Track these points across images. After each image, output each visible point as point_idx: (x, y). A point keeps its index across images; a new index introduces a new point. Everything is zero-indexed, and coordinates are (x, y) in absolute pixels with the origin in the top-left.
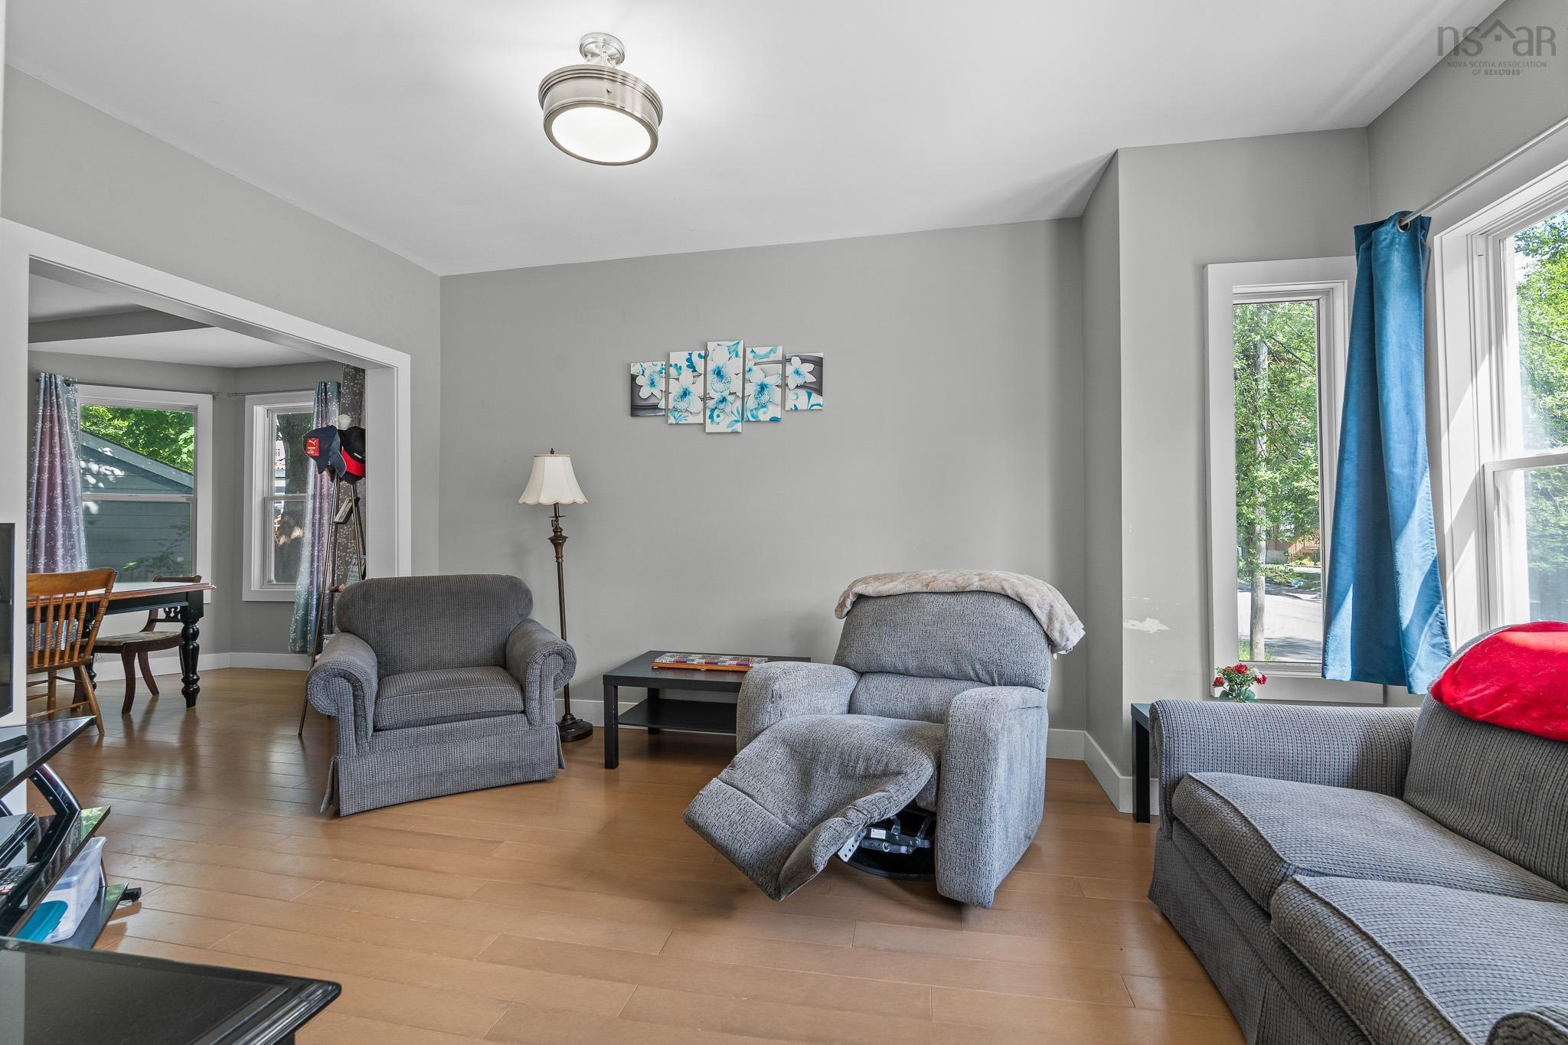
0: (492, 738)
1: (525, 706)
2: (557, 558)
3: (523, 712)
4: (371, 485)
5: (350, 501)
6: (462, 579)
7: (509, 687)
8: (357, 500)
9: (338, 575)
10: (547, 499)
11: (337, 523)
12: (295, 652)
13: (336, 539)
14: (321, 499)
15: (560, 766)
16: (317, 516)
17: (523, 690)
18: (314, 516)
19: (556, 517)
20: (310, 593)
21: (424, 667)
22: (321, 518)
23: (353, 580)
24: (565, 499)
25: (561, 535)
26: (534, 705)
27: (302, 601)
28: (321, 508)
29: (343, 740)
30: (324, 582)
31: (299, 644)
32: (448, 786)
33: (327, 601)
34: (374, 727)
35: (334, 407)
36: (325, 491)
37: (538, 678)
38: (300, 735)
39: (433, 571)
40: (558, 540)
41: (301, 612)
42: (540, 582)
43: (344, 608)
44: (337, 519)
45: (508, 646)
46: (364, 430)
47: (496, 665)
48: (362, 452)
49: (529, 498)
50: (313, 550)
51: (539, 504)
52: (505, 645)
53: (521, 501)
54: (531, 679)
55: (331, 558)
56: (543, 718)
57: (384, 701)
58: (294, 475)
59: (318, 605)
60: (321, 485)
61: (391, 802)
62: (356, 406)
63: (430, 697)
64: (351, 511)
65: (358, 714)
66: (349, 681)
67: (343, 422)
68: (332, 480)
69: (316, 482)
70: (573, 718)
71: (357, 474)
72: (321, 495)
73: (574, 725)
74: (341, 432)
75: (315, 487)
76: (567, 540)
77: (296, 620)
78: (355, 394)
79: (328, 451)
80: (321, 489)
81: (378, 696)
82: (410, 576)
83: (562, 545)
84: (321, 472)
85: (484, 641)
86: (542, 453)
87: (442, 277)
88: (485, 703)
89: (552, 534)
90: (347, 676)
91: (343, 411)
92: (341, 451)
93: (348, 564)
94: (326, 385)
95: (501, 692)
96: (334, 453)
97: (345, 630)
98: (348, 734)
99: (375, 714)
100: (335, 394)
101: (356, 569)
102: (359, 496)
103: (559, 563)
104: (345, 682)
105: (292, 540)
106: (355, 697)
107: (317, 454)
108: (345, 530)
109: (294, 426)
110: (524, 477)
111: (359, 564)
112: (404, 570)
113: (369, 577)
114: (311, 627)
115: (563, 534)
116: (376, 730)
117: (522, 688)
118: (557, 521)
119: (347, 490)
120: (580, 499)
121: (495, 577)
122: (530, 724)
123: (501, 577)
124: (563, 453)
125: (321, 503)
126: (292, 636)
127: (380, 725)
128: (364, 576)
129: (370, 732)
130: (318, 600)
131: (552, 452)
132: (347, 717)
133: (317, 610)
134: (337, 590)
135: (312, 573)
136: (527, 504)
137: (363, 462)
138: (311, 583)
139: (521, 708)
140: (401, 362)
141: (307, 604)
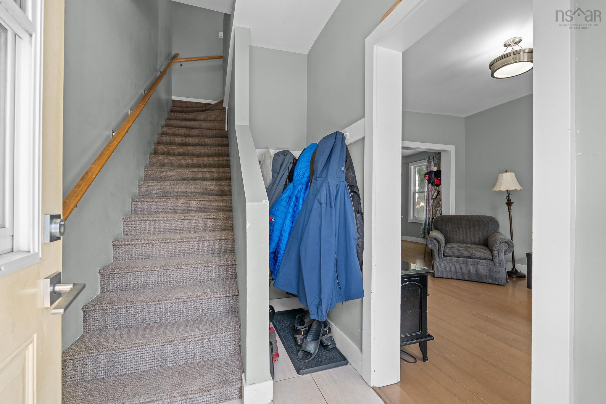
0: (480, 266)
1: (492, 258)
2: (509, 210)
3: (492, 260)
4: (443, 187)
5: (437, 192)
6: (472, 216)
7: (487, 251)
8: (439, 192)
9: (434, 215)
10: (504, 188)
11: (433, 199)
12: (422, 238)
13: (433, 204)
14: (429, 192)
15: (507, 282)
16: (428, 197)
17: (492, 253)
18: (427, 197)
19: (508, 195)
20: (426, 221)
21: (459, 242)
22: (429, 198)
23: (438, 214)
24: (511, 188)
25: (510, 201)
26: (496, 259)
27: (424, 223)
28: (429, 195)
29: (435, 257)
30: (430, 217)
31: (423, 235)
32: (465, 277)
33: (431, 223)
34: (444, 255)
35: (432, 164)
36: (430, 190)
37: (498, 250)
38: (424, 258)
39: (463, 213)
40: (509, 204)
41: (423, 226)
42: (502, 219)
43: (435, 222)
44: (433, 198)
45: (488, 240)
46: (441, 171)
47: (484, 245)
48: (440, 177)
49: (496, 189)
50: (427, 208)
51: (500, 191)
52: (487, 239)
53: (493, 190)
54: (495, 249)
55: (432, 210)
56: (500, 264)
57: (446, 248)
58: (421, 185)
59: (428, 224)
60: (429, 188)
61: (448, 277)
62: (438, 164)
63: (460, 250)
64: (437, 195)
65: (439, 250)
66: (437, 241)
67: (435, 169)
68: (432, 186)
69: (427, 187)
70: (516, 270)
71: (438, 185)
72: (429, 191)
73: (517, 273)
74: (434, 172)
75: (427, 189)
76: (513, 203)
77: (422, 228)
78: (438, 160)
79: (431, 178)
80: (429, 189)
81: (445, 247)
82: (455, 214)
83: (511, 205)
84: (429, 184)
85: (479, 236)
86: (502, 172)
87: (465, 117)
88: (478, 255)
89: (507, 201)
90: (436, 239)
91: (435, 166)
92: (434, 177)
93: (437, 211)
94: (430, 157)
95: (483, 252)
96: (432, 178)
97: (436, 229)
98: (436, 255)
99: (444, 251)
100: (432, 160)
101: (439, 212)
102: (440, 190)
103: (509, 212)
104: (436, 242)
105: (420, 207)
106: (438, 245)
107: (428, 179)
108: (436, 201)
109: (421, 171)
110: (495, 181)
111: (440, 211)
112: (453, 212)
113: (442, 214)
114: (426, 230)
115: (511, 201)
116: (444, 256)
117: (492, 252)
118: (509, 196)
119: (437, 189)
120: (519, 188)
121: (484, 216)
122: (495, 264)
123: (486, 216)
124: (511, 171)
125: (429, 193)
126: (421, 233)
127: (445, 255)
128: (441, 214)
129: (442, 256)
130: (428, 223)
131: (506, 172)
132: (436, 250)
133: (428, 226)
134: (433, 218)
135: (426, 214)
136: (495, 191)
137: (440, 180)
138: (426, 218)
139: (491, 258)
140: (451, 148)
141: (425, 224)
